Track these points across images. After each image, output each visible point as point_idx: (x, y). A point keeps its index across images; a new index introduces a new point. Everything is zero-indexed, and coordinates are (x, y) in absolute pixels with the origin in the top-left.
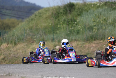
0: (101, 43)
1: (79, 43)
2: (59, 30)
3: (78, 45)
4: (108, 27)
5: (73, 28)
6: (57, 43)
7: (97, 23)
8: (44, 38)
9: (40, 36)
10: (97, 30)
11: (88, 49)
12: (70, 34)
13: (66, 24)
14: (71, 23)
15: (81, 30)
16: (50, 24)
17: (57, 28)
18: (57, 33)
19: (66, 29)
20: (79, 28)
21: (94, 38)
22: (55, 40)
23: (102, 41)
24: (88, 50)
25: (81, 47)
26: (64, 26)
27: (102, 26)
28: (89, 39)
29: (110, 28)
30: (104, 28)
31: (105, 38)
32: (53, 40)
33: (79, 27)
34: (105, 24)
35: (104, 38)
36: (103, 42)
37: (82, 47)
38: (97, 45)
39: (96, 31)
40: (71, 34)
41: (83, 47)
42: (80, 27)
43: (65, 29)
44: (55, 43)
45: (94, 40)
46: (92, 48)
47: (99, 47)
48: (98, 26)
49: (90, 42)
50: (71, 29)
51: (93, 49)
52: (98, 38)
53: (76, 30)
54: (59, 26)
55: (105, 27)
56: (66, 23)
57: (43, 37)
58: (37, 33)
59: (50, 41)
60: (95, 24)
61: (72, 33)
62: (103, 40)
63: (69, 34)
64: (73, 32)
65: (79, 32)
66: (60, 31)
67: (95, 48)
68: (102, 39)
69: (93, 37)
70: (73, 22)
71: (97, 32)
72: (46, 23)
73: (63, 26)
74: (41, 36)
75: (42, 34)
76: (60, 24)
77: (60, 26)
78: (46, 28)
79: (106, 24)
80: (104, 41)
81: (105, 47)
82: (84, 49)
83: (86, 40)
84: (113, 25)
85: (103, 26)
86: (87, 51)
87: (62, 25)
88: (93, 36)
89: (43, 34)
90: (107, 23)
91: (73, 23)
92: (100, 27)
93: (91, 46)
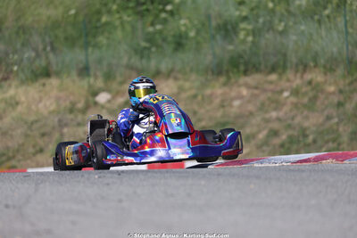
0: (271, 83)
1: (187, 85)
2: (106, 34)
3: (181, 89)
4: (295, 23)
5: (158, 27)
6: (100, 83)
7: (252, 9)
8: (49, 64)
9: (33, 54)
10: (254, 36)
11: (223, 106)
12: (149, 49)
13: (130, 12)
14: (151, 7)
15: (192, 34)
16: (73, 12)
17: (98, 25)
18: (96, 46)
19: (134, 28)
20: (183, 29)
21: (246, 64)
22: (92, 73)
23: (273, 77)
24: (222, 110)
25: (195, 96)
26: (125, 18)
27: (271, 22)
28: (225, 68)
29: (303, 28)
30: (281, 28)
31: (289, 65)
32: (84, 71)
33: (182, 22)
34: (282, 15)
35: (281, 63)
36: (280, 78)
37: (200, 98)
38: (256, 92)
39: (250, 39)
40: (153, 49)
41: (203, 96)
42: (185, 25)
43: (128, 28)
44: (92, 80)
45: (246, 73)
46: (237, 103)
47: (263, 97)
48: (257, 22)
49: (229, 78)
50: (151, 29)
51: (240, 107)
52: (260, 64)
53: (172, 33)
54: (104, 19)
55: (283, 24)
56: (132, 8)
57: (47, 58)
58: (23, 45)
59: (74, 73)
60: (244, 14)
61: (158, 46)
62: (280, 75)
63: (145, 48)
64: (160, 41)
65: (184, 41)
66: (108, 38)
67: (249, 102)
68: (273, 70)
69: (242, 61)
70: (159, 4)
71: (253, 42)
72: (56, 7)
73: (120, 18)
74: (38, 55)
75: (41, 47)
76: (109, 12)
77: (109, 19)
78: (56, 25)
79: (286, 14)
80: (284, 78)
81: (288, 97)
82: (208, 108)
83: (213, 72)
84: (316, 17)
85: (276, 22)
86: (219, 114)
87: (117, 16)
88: (240, 56)
89: (45, 49)
90: (292, 9)
91: (161, 7)
92: (264, 23)
93: (233, 94)
